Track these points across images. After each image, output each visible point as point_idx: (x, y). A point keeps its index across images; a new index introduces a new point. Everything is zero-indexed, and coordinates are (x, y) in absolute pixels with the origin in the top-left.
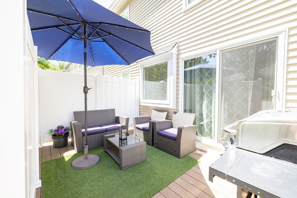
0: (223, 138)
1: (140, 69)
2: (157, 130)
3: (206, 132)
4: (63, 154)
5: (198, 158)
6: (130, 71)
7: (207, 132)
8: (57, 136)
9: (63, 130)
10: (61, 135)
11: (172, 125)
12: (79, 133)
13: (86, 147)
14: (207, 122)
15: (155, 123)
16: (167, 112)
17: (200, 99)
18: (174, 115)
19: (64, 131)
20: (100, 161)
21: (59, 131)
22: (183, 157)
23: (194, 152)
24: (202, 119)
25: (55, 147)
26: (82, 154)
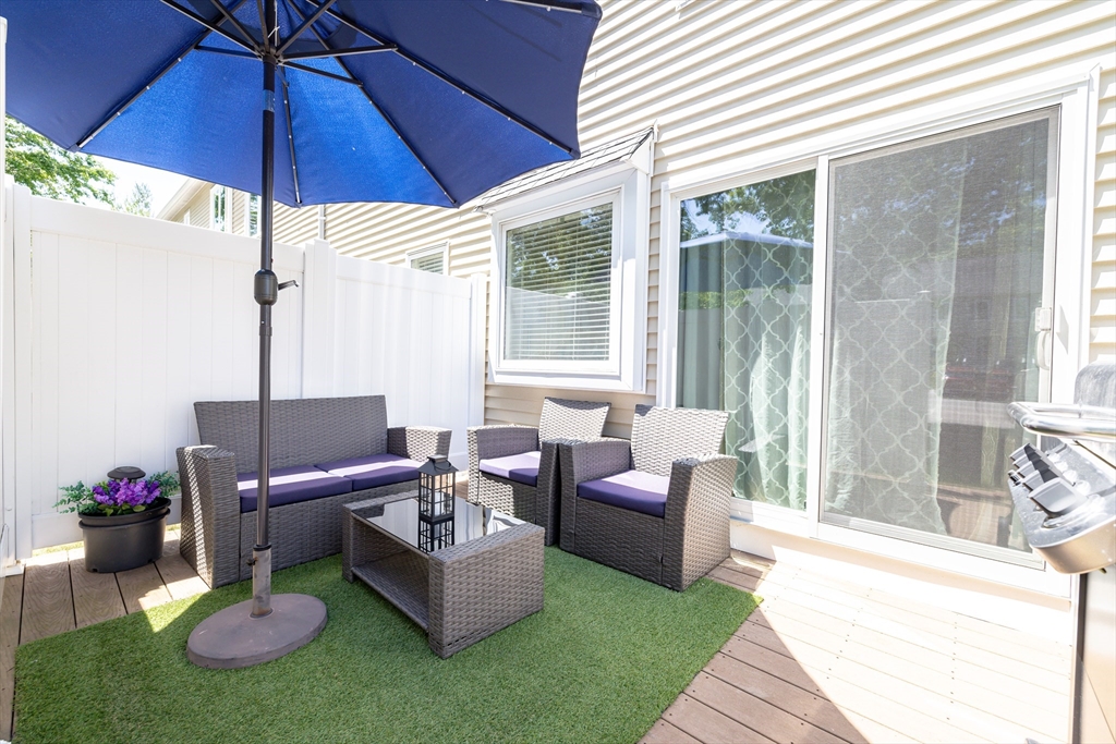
0: (835, 505)
1: (493, 237)
2: (575, 478)
3: (764, 482)
4: (141, 600)
5: (750, 585)
6: (447, 247)
7: (769, 483)
8: (105, 515)
9: (138, 488)
10: (130, 511)
11: (631, 457)
12: (225, 499)
13: (261, 560)
14: (769, 444)
15: (569, 449)
16: (607, 408)
17: (739, 355)
18: (637, 416)
19: (145, 492)
20: (331, 623)
21: (118, 490)
22: (690, 586)
23: (728, 566)
24: (748, 435)
25: (95, 571)
26: (239, 593)
